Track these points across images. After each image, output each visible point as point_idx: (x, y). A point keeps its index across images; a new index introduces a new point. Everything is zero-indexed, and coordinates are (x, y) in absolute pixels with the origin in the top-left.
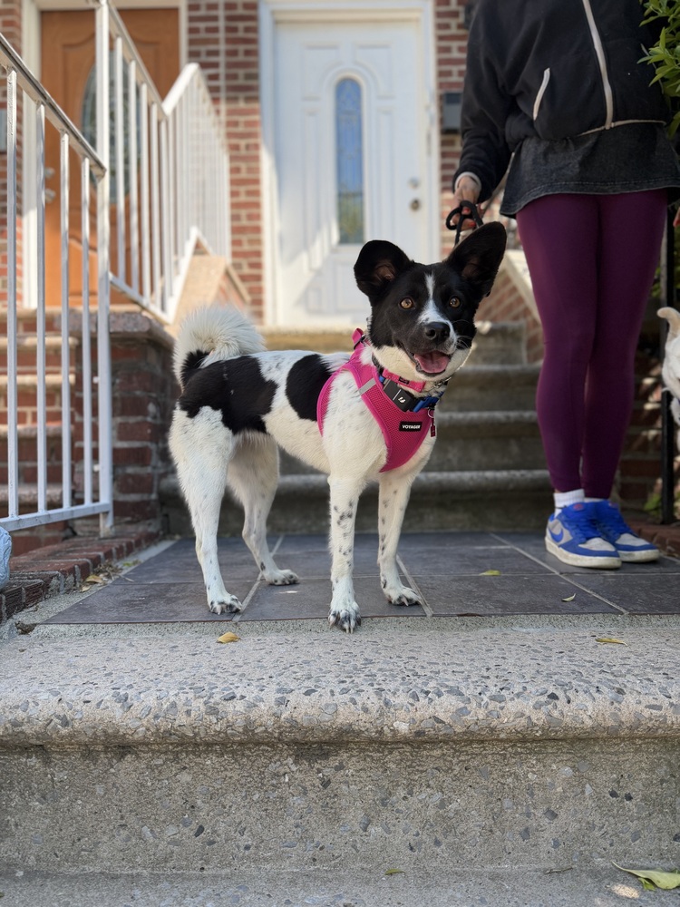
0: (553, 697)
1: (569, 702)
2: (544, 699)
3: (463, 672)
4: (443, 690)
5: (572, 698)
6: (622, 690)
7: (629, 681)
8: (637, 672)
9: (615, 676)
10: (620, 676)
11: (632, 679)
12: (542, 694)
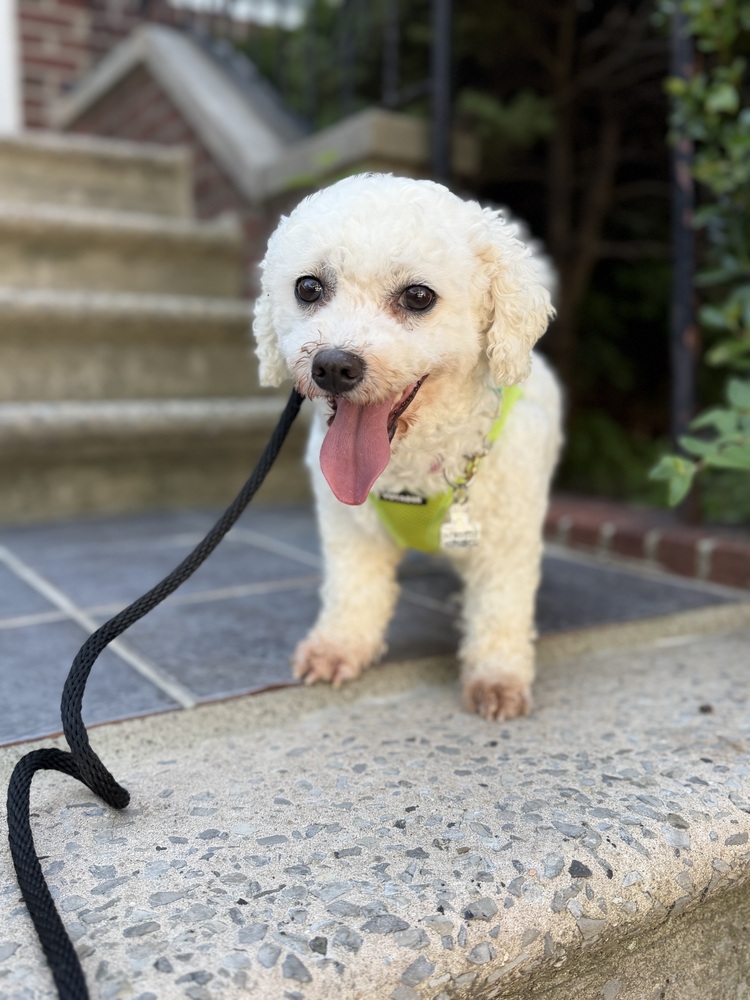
0: (579, 870)
1: (610, 874)
2: (566, 881)
3: (358, 851)
4: (355, 924)
5: (612, 863)
6: (679, 817)
7: (673, 794)
8: (662, 768)
9: (639, 786)
10: (648, 784)
11: (671, 785)
12: (558, 871)
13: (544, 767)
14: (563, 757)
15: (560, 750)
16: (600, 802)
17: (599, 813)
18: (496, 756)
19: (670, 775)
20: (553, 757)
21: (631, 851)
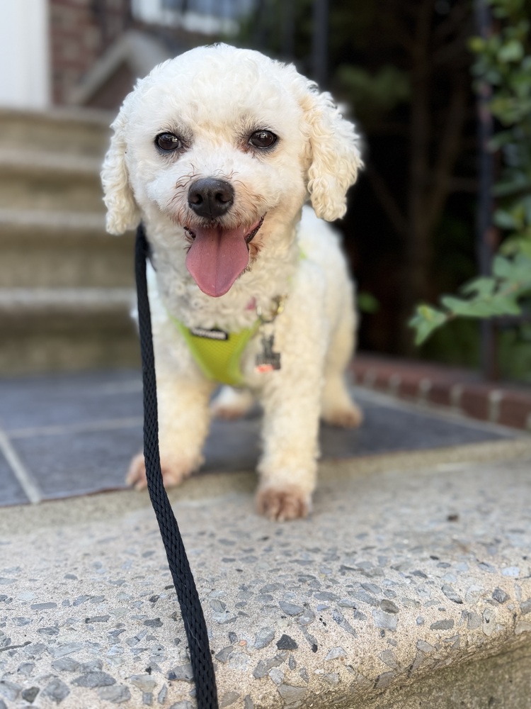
0: (287, 644)
1: (315, 648)
2: (272, 651)
3: (106, 619)
4: (68, 679)
5: (319, 639)
6: (391, 603)
7: (393, 584)
8: (393, 562)
9: (368, 575)
10: (376, 575)
11: (395, 576)
12: (266, 643)
13: (297, 557)
14: (316, 550)
15: (317, 544)
16: (328, 587)
17: (323, 596)
18: (263, 548)
19: (397, 568)
20: (308, 550)
21: (339, 629)
